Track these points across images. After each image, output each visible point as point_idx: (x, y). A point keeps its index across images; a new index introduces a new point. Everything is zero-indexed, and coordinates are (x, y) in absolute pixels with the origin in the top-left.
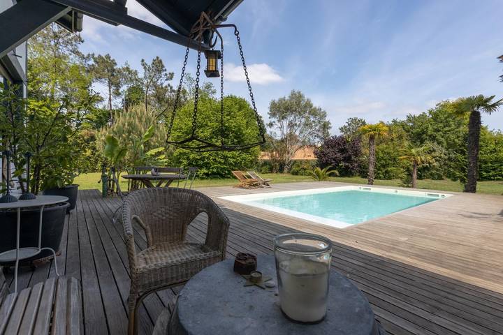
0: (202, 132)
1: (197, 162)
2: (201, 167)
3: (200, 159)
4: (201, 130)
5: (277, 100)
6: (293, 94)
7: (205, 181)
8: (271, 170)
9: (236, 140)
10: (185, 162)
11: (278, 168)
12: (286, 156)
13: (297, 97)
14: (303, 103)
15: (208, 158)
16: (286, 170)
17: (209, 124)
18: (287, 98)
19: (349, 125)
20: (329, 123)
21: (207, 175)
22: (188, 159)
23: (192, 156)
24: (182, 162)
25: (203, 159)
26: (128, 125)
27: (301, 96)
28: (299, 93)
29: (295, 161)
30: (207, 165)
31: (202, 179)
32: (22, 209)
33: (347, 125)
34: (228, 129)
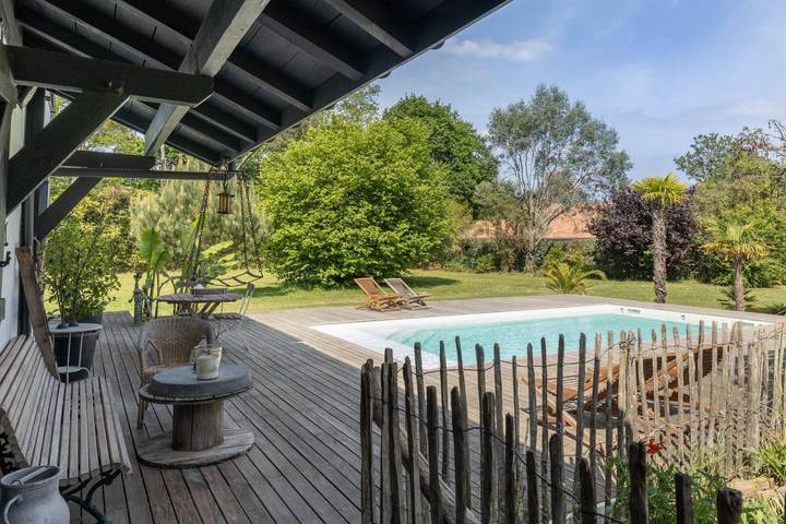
0: (327, 194)
1: (317, 254)
2: (325, 264)
3: (324, 247)
4: (324, 191)
5: (504, 107)
6: (541, 93)
7: (334, 293)
8: (497, 266)
9: (395, 208)
10: (293, 253)
11: (512, 259)
12: (530, 233)
13: (551, 101)
14: (565, 113)
15: (338, 246)
16: (529, 265)
17: (340, 178)
18: (528, 103)
19: (698, 152)
20: (623, 156)
21: (337, 278)
22: (299, 248)
23: (306, 242)
24: (287, 254)
25: (327, 247)
26: (185, 190)
27: (558, 98)
28: (555, 90)
29: (552, 243)
30: (337, 260)
31: (328, 288)
32: (73, 334)
33: (693, 151)
34: (378, 185)
